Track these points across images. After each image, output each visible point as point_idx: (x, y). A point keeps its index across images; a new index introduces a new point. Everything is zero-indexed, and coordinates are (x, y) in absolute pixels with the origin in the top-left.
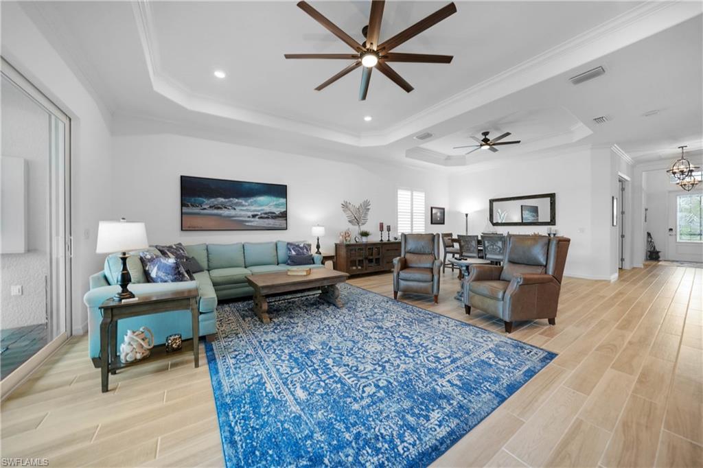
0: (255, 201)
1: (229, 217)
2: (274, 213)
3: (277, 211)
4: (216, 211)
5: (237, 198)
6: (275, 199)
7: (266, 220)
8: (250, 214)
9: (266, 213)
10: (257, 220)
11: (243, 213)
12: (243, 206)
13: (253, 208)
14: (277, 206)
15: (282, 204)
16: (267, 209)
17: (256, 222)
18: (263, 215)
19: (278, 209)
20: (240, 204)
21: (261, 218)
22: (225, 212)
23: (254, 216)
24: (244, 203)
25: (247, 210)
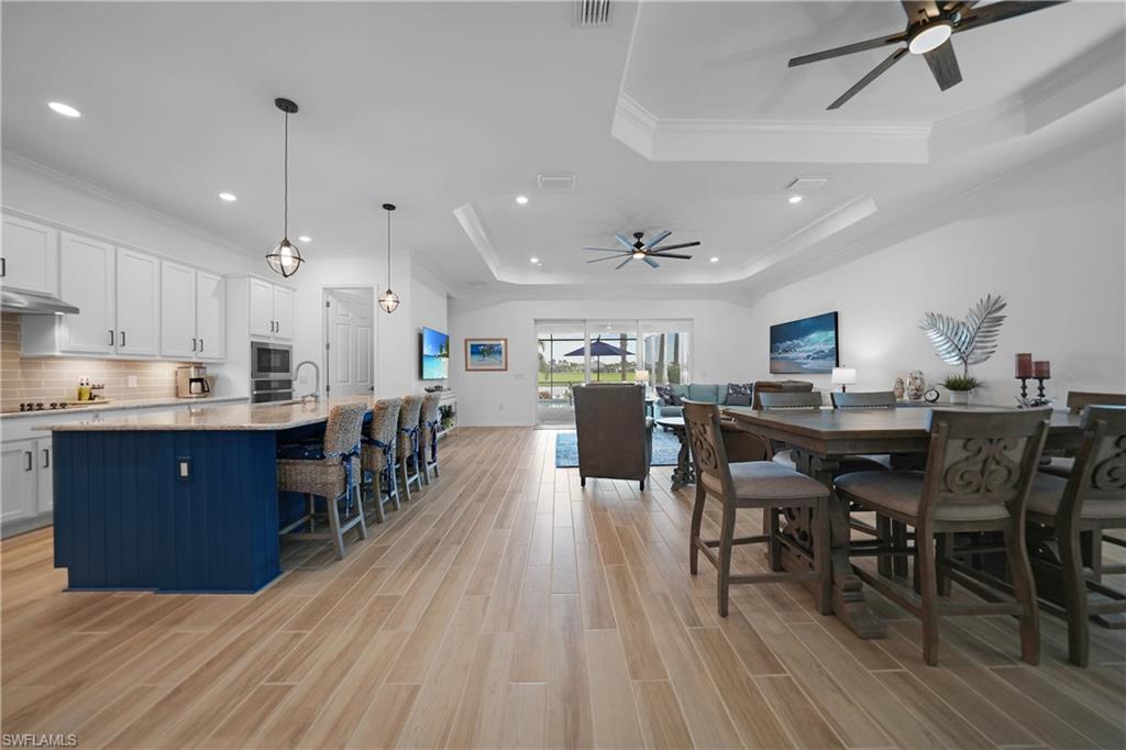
0: (809, 341)
1: (792, 359)
2: (824, 352)
3: (826, 348)
4: (786, 355)
5: (797, 339)
6: (824, 333)
8: (805, 355)
9: (816, 353)
11: (801, 355)
12: (801, 347)
13: (807, 348)
14: (827, 341)
15: (832, 339)
16: (817, 347)
17: (811, 364)
19: (829, 346)
20: (798, 346)
21: (813, 358)
22: (790, 355)
23: (808, 357)
24: (801, 343)
25: (804, 351)
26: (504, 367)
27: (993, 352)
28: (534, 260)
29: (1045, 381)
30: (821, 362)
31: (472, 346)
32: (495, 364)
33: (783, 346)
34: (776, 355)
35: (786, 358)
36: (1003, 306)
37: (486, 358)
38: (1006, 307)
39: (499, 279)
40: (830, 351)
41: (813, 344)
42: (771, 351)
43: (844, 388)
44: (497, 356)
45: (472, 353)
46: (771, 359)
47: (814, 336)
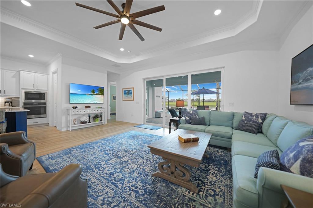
26: (133, 99)
31: (124, 91)
34: (296, 86)
37: (128, 96)
45: (124, 94)
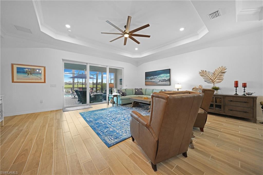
0: (160, 76)
1: (154, 81)
2: (166, 80)
3: (167, 79)
4: (151, 80)
5: (155, 76)
6: (166, 74)
7: (163, 82)
8: (159, 80)
9: (163, 80)
10: (161, 82)
11: (157, 80)
12: (157, 78)
13: (159, 78)
14: (167, 77)
15: (168, 76)
16: (163, 78)
17: (160, 83)
18: (162, 81)
19: (167, 78)
20: (156, 78)
22: (153, 80)
23: (160, 81)
24: (157, 77)
25: (158, 79)
27: (222, 80)
28: (68, 26)
29: (245, 88)
30: (165, 82)
32: (38, 79)
33: (150, 78)
35: (152, 81)
36: (226, 69)
38: (227, 69)
39: (42, 30)
40: (168, 79)
41: (162, 77)
42: (146, 79)
43: (178, 90)
44: (39, 75)
46: (145, 81)
47: (162, 75)
